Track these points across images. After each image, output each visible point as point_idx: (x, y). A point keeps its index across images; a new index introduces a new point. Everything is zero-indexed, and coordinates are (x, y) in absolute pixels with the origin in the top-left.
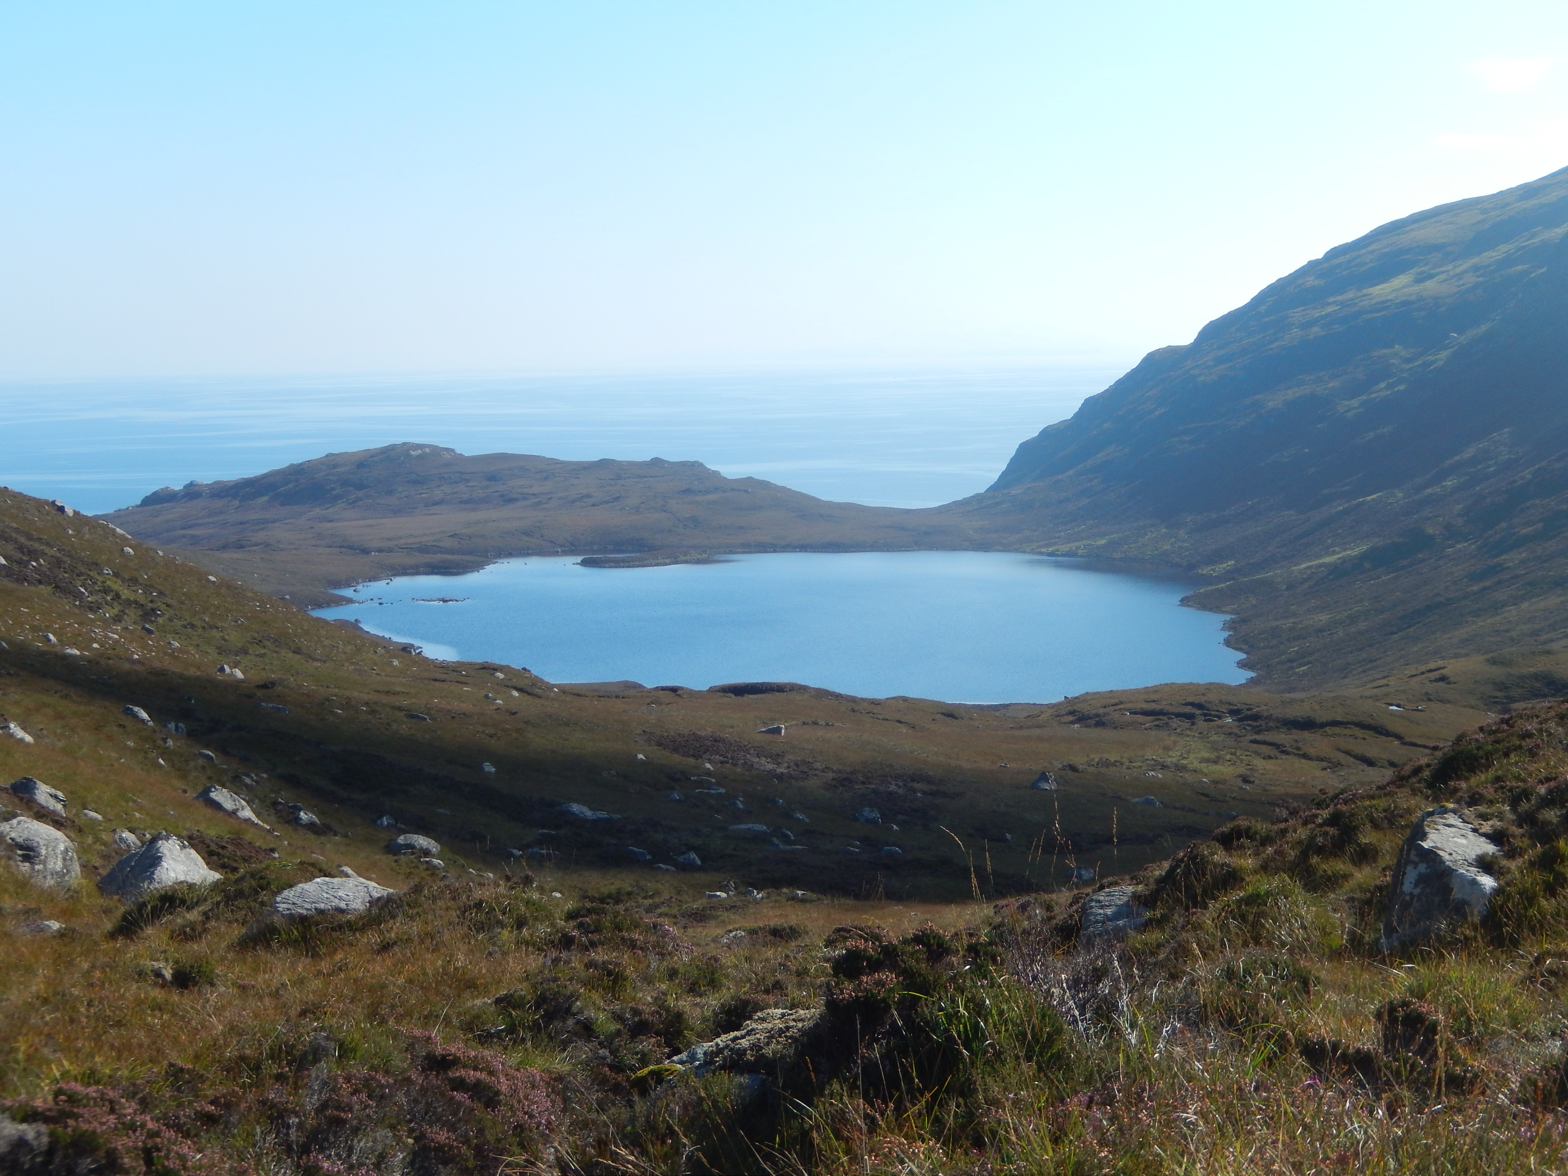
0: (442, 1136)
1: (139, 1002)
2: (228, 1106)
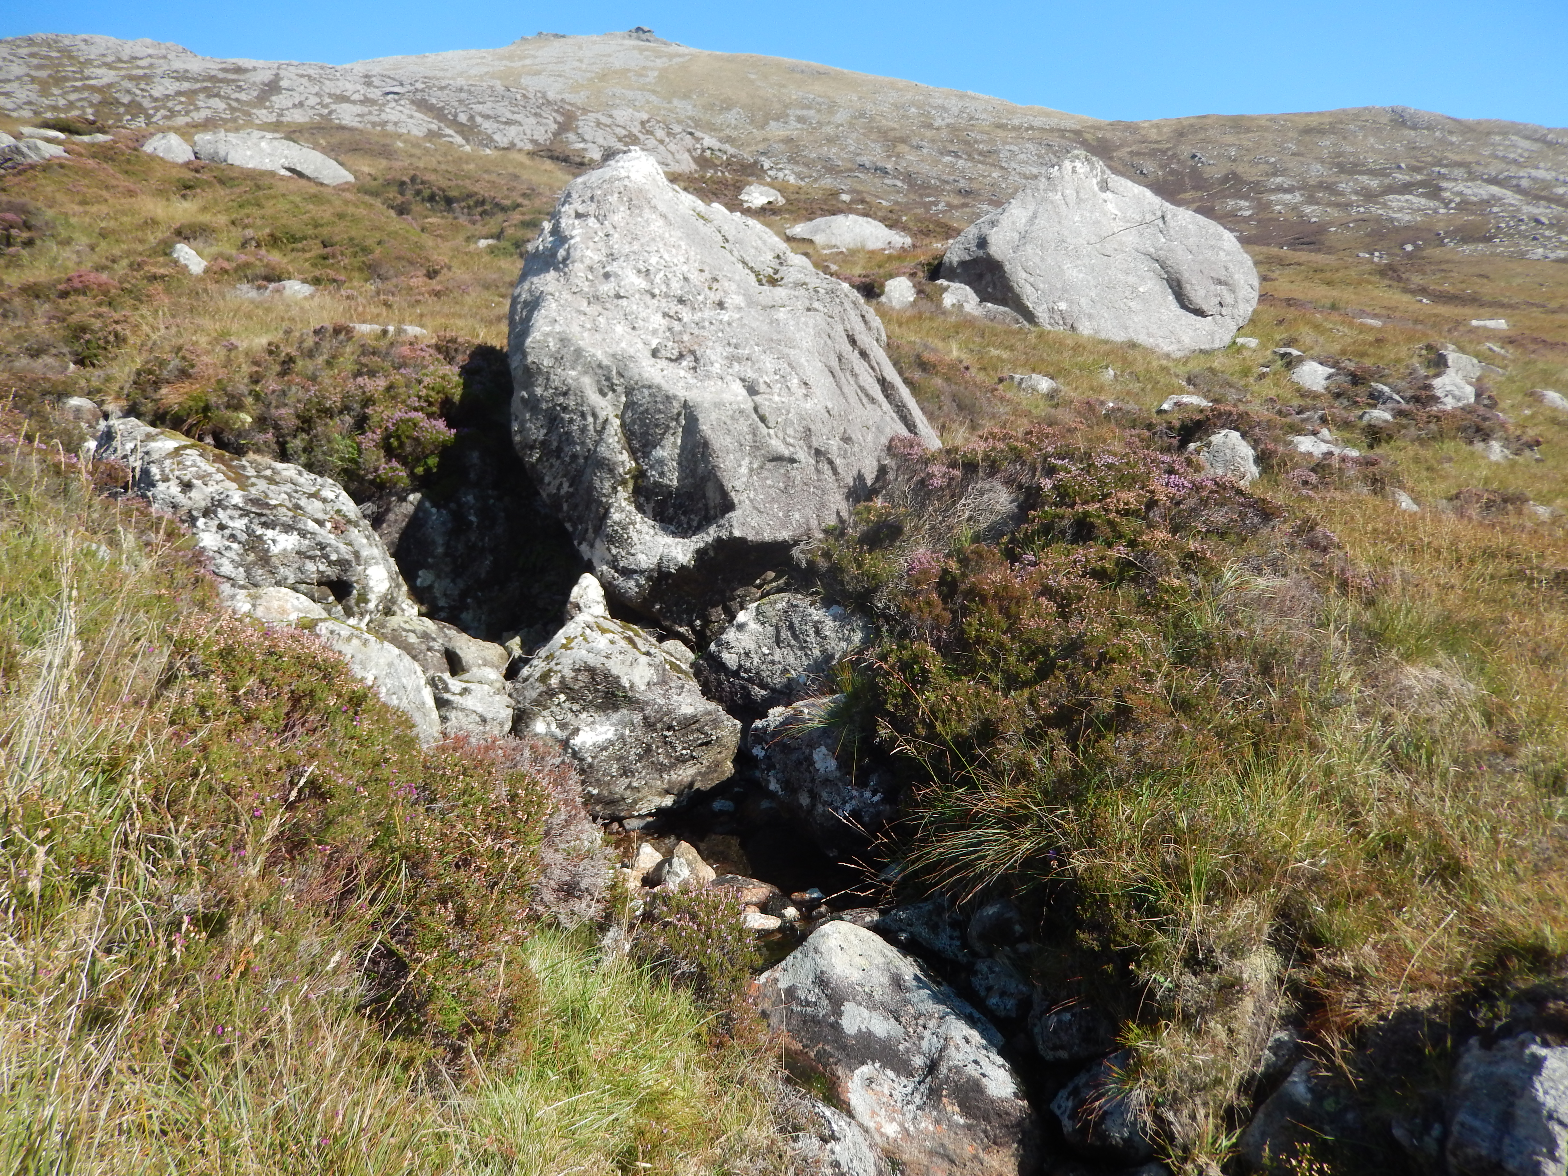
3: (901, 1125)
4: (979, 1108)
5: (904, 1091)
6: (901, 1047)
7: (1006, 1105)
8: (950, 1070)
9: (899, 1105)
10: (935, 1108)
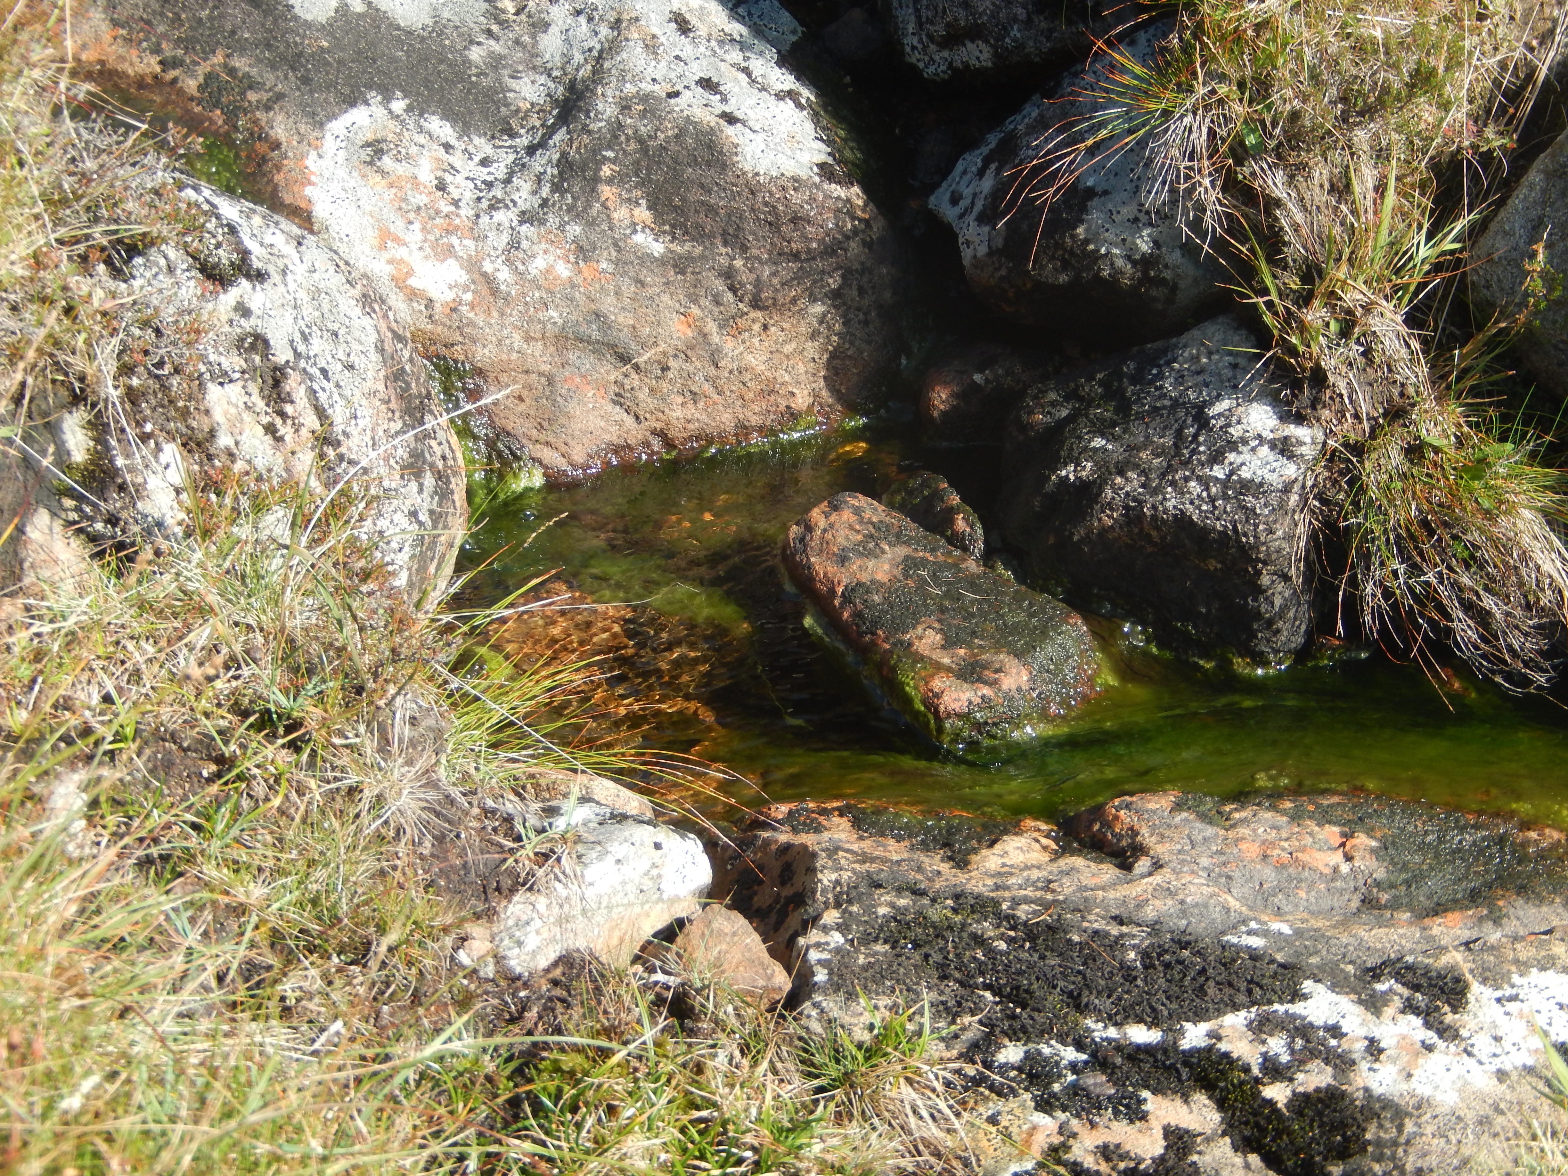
3: (473, 265)
4: (711, 210)
5: (483, 173)
6: (475, 54)
7: (796, 198)
8: (625, 108)
9: (466, 212)
10: (575, 213)
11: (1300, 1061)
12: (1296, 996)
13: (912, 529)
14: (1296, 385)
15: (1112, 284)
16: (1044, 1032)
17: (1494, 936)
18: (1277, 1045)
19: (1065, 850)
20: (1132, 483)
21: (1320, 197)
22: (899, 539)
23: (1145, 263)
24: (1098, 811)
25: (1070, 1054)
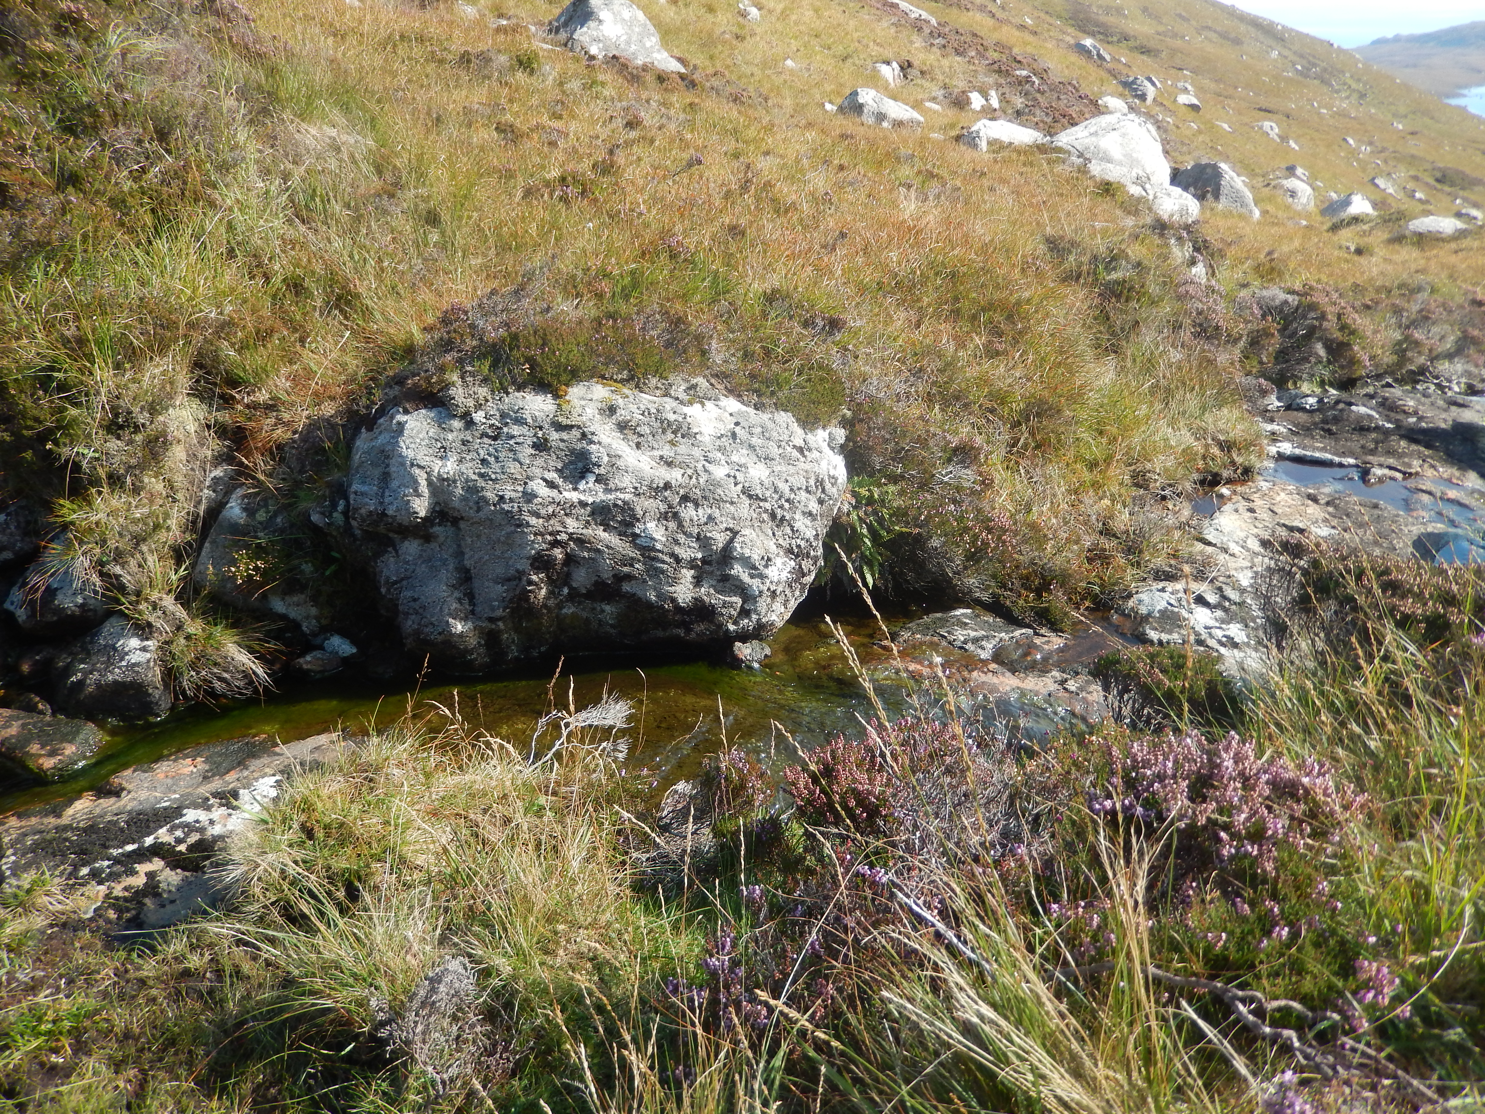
0: (1476, 333)
1: (1339, 258)
2: (1377, 303)
11: (187, 835)
12: (182, 816)
13: (22, 714)
14: (143, 629)
15: (73, 616)
16: (95, 860)
17: (246, 773)
18: (179, 833)
19: (99, 798)
20: (96, 675)
21: (136, 569)
22: (18, 718)
23: (82, 606)
24: (108, 783)
25: (106, 863)
